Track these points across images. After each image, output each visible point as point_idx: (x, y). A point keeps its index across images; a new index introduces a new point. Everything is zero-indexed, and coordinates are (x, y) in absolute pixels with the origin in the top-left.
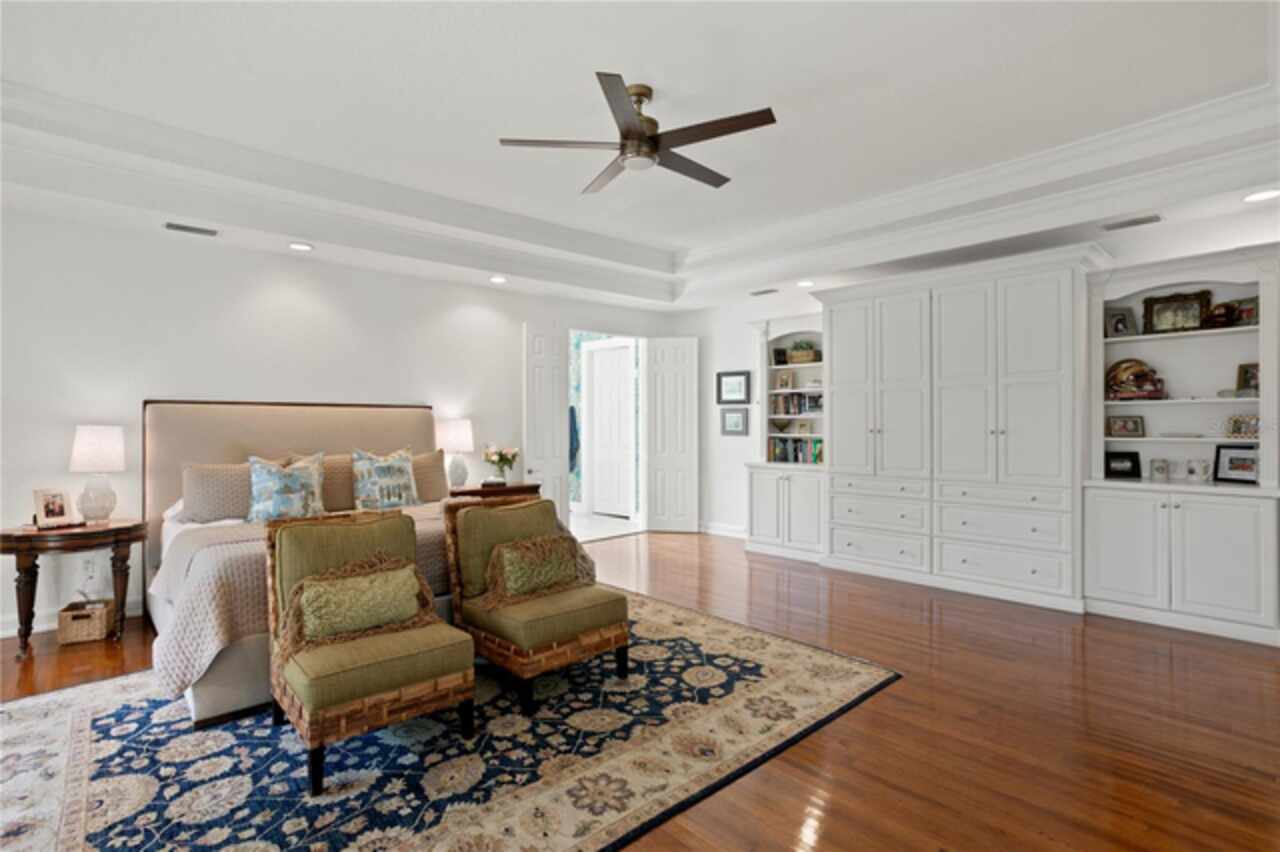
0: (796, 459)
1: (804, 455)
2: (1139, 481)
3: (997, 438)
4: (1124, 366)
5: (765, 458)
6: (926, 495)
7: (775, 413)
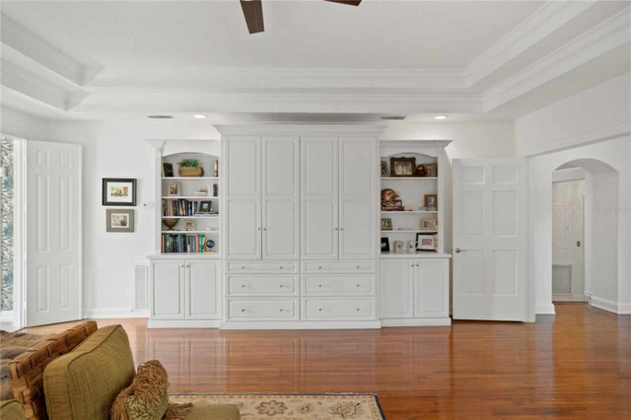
0: (185, 250)
1: (191, 247)
2: (389, 253)
3: (339, 231)
4: (388, 192)
5: (159, 250)
6: (296, 270)
7: (165, 215)
